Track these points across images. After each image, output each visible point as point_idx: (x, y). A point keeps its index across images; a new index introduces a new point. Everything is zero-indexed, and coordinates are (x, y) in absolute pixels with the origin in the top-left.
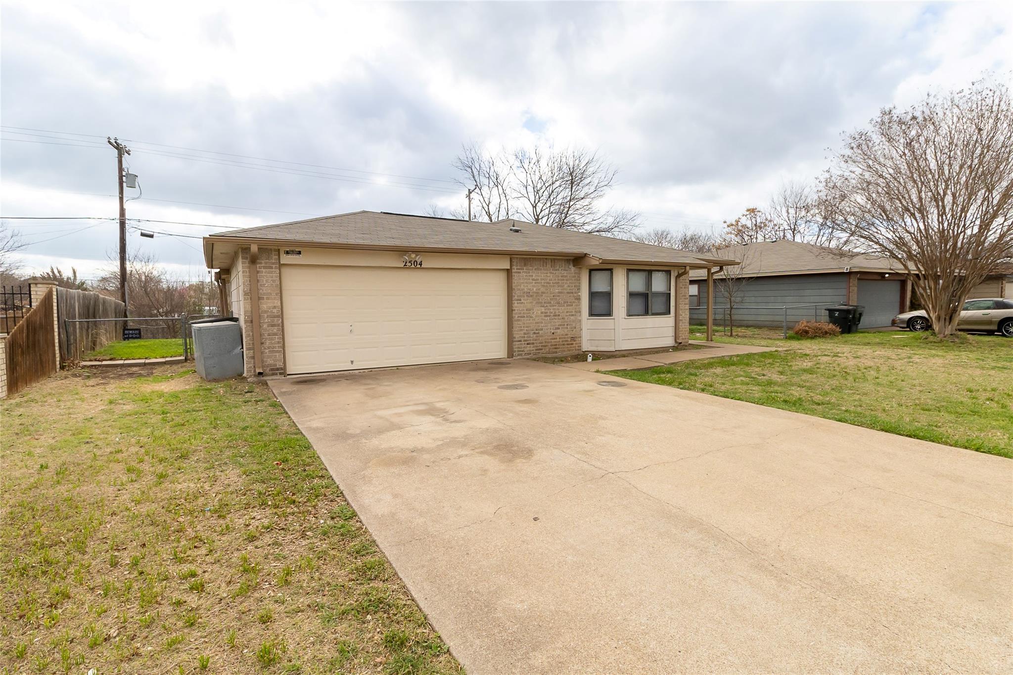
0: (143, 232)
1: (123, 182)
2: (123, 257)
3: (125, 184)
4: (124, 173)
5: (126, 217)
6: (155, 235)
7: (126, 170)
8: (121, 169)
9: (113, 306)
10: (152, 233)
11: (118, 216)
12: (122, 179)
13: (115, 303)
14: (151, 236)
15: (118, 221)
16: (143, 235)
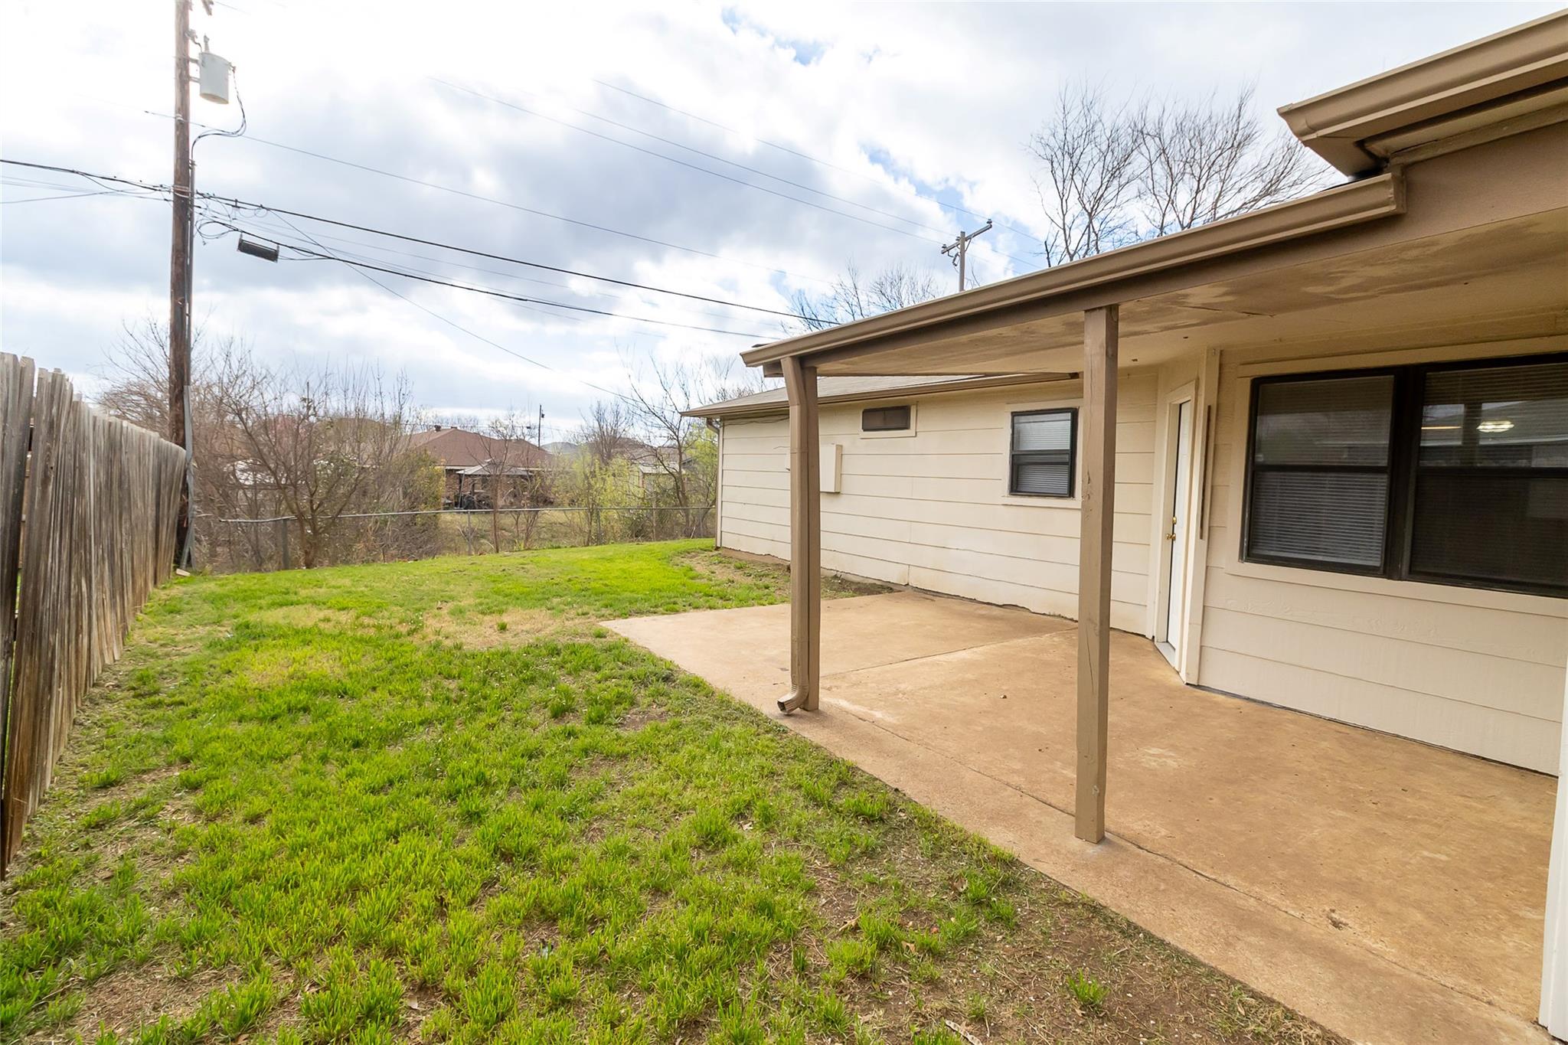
0: (246, 237)
1: (189, 78)
2: (183, 308)
3: (194, 89)
4: (194, 52)
5: (197, 187)
6: (283, 252)
7: (200, 40)
8: (184, 34)
9: (151, 462)
10: (274, 247)
11: (169, 180)
12: (187, 70)
13: (159, 449)
14: (272, 256)
15: (171, 197)
16: (245, 247)
